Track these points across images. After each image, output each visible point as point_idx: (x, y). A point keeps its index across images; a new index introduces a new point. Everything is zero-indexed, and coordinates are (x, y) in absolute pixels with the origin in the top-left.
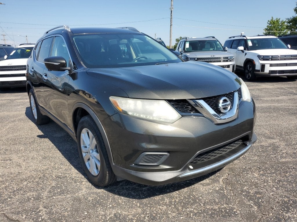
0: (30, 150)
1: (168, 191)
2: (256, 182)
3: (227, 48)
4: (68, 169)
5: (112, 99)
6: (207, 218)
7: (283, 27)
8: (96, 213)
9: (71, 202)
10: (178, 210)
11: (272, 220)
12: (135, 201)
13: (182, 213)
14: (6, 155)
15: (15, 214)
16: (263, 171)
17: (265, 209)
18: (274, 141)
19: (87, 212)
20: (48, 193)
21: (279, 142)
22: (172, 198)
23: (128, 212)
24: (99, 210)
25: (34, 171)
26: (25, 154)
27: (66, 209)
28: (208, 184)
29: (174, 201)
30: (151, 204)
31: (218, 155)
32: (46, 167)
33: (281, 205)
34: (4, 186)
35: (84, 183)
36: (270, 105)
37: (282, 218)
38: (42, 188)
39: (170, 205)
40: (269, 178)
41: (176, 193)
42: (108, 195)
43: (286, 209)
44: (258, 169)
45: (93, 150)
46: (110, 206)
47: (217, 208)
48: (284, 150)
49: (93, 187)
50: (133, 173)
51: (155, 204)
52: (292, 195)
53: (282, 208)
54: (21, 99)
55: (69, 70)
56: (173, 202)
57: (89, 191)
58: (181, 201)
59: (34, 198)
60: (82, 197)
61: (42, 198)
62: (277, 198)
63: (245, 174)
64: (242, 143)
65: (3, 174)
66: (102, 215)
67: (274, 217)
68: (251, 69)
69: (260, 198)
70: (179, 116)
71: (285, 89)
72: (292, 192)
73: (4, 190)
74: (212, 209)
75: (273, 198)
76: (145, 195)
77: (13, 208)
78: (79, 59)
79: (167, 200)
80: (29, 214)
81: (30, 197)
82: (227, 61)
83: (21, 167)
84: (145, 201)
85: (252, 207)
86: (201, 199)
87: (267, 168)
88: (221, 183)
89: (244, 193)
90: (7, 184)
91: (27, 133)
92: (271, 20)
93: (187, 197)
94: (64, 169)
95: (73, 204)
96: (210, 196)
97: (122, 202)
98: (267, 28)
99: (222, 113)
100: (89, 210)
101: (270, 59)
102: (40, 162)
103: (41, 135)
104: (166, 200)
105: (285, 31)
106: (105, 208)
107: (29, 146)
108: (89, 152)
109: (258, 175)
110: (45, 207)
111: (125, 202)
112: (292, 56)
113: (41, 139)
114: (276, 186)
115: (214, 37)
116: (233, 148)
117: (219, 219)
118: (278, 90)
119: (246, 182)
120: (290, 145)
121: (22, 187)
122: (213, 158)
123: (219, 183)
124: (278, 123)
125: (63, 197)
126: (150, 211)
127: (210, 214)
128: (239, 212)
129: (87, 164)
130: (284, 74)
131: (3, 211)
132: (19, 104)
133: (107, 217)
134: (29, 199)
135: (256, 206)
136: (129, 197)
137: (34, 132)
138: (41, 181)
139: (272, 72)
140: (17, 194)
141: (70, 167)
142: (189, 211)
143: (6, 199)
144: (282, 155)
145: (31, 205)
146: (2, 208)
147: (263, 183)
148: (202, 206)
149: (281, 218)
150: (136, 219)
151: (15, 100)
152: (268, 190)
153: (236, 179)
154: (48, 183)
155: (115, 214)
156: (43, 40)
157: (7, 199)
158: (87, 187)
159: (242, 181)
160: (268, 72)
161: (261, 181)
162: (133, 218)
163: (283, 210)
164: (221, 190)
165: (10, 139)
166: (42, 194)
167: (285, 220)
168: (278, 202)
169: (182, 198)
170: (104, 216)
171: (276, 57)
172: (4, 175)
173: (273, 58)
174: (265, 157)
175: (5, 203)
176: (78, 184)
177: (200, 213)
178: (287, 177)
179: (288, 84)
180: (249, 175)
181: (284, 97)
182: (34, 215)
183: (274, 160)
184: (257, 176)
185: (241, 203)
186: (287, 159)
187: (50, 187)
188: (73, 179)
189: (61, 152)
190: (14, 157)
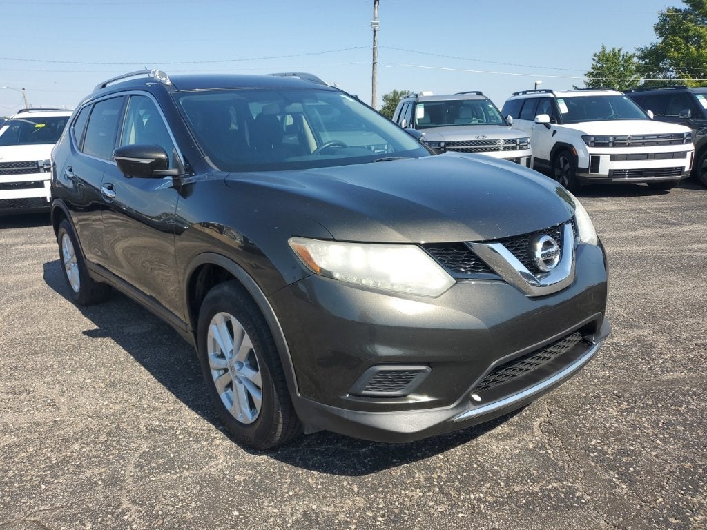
0: (73, 367)
1: (419, 454)
2: (616, 428)
3: (511, 119)
4: (173, 410)
5: (294, 243)
6: (518, 513)
7: (627, 68)
8: (259, 511)
9: (194, 488)
10: (449, 498)
11: (665, 512)
12: (346, 481)
13: (459, 503)
14: (15, 379)
15: (64, 520)
16: (627, 401)
17: (645, 489)
18: (641, 333)
19: (238, 510)
20: (135, 467)
21: (652, 335)
22: (430, 470)
23: (335, 507)
24: (266, 503)
25: (92, 417)
26: (62, 376)
27: (187, 504)
28: (508, 437)
29: (436, 477)
30: (387, 487)
31: (533, 368)
32: (118, 407)
33: (679, 479)
34: (23, 455)
35: (217, 442)
36: (619, 249)
37: (685, 507)
38: (119, 458)
39: (429, 487)
40: (644, 419)
41: (438, 458)
42: (280, 469)
43: (690, 487)
44: (615, 399)
45: (241, 364)
46: (291, 493)
47: (537, 489)
48: (667, 354)
49: (241, 450)
50: (347, 414)
51: (395, 486)
52: (700, 454)
53: (682, 483)
54: (26, 243)
55: (173, 176)
56: (435, 480)
57: (233, 460)
58: (453, 476)
59: (104, 480)
60: (219, 476)
61: (124, 480)
62: (667, 462)
63: (588, 410)
64: (580, 338)
65: (17, 426)
66: (275, 517)
67: (668, 506)
68: (568, 166)
69: (630, 465)
70: (451, 282)
71: (648, 213)
72: (699, 448)
73: (27, 464)
74: (526, 492)
75: (660, 463)
76: (368, 467)
77: (56, 508)
78: (200, 150)
79: (420, 476)
80: (99, 520)
81: (95, 480)
82: (514, 148)
83: (59, 408)
84: (370, 479)
85: (616, 485)
86: (497, 472)
87: (634, 395)
88: (538, 432)
89: (592, 455)
90: (32, 450)
91: (57, 327)
92: (601, 53)
93: (464, 467)
94: (165, 410)
95: (200, 494)
96: (516, 462)
97: (317, 484)
98: (592, 70)
99: (541, 272)
100: (241, 505)
101: (611, 144)
102: (102, 395)
103: (91, 329)
104: (417, 475)
105: (632, 79)
106: (279, 499)
107: (68, 358)
108: (232, 368)
109: (618, 412)
110: (134, 503)
111: (322, 483)
112: (658, 136)
113: (94, 339)
114: (661, 436)
115: (480, 94)
116: (563, 351)
117: (547, 516)
118: (632, 214)
119: (593, 428)
120: (678, 341)
121: (71, 457)
122: (521, 375)
123: (533, 432)
124: (644, 292)
125: (175, 476)
126: (385, 503)
127: (524, 504)
128: (589, 498)
129: (223, 396)
130: (643, 178)
131: (35, 516)
132: (23, 255)
133: (287, 519)
134: (92, 486)
135: (624, 482)
136: (331, 472)
137: (75, 324)
138: (114, 441)
139: (614, 173)
140: (61, 473)
141: (177, 406)
142: (474, 499)
143: (35, 487)
144: (663, 365)
145: (100, 497)
146: (30, 507)
147: (632, 431)
148: (503, 488)
149: (682, 508)
150: (355, 521)
151: (13, 245)
152: (647, 445)
153: (569, 421)
154: (133, 445)
155: (305, 512)
156: (95, 103)
157: (39, 486)
158: (228, 451)
159: (585, 426)
160: (607, 173)
161: (627, 424)
162: (348, 520)
163: (684, 488)
164: (540, 448)
165: (17, 342)
166: (123, 472)
167: (692, 511)
168: (672, 473)
169: (455, 470)
170: (280, 517)
171: (625, 138)
172: (20, 428)
173: (617, 141)
174: (627, 371)
175: (34, 496)
176: (204, 444)
177: (502, 504)
178: (683, 415)
179: (653, 200)
180: (598, 413)
181: (648, 230)
182: (113, 523)
183: (646, 376)
184: (615, 414)
185: (590, 477)
186: (676, 375)
187: (137, 455)
188: (189, 434)
189: (149, 370)
190: (37, 385)
